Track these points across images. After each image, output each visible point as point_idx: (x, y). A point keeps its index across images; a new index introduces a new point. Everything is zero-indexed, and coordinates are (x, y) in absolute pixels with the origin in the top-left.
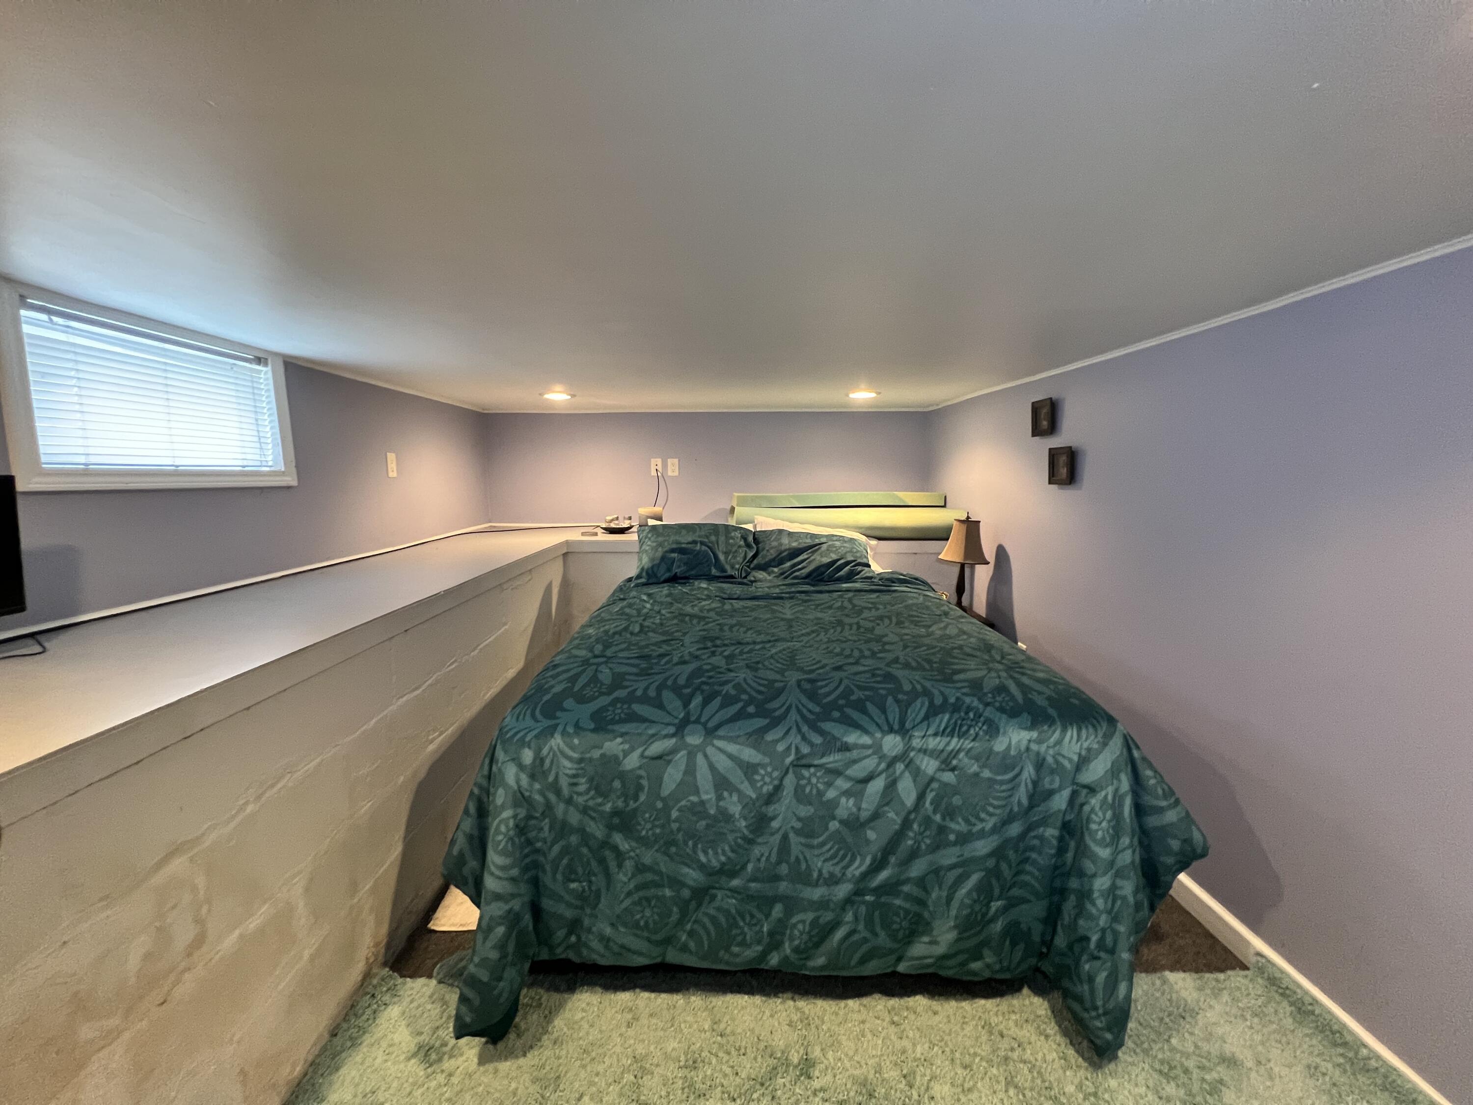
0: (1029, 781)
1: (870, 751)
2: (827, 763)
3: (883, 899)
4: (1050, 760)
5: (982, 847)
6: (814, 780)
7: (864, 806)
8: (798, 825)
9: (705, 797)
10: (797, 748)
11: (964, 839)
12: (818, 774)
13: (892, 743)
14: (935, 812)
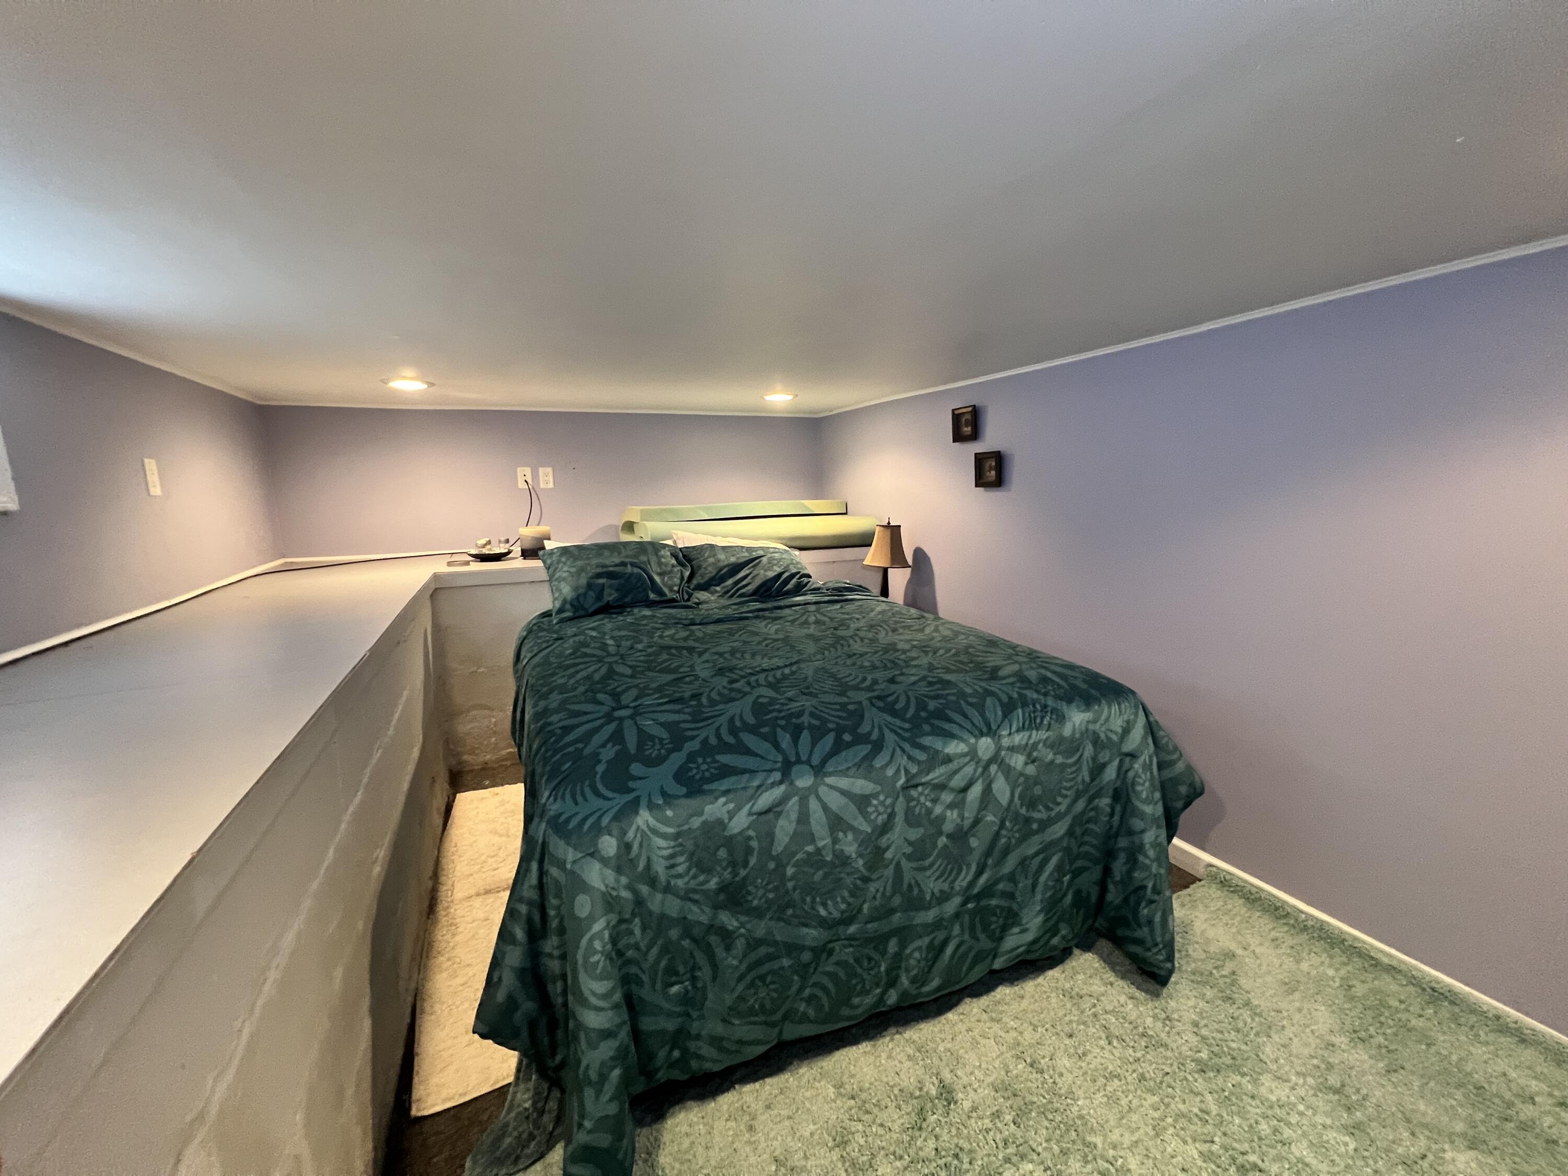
0: (1090, 759)
1: (968, 759)
2: (932, 780)
3: (982, 903)
5: (1059, 830)
6: (922, 799)
7: (966, 815)
8: (909, 850)
9: (821, 844)
10: (906, 770)
11: (1044, 825)
12: (926, 792)
13: (985, 745)
14: (1022, 805)
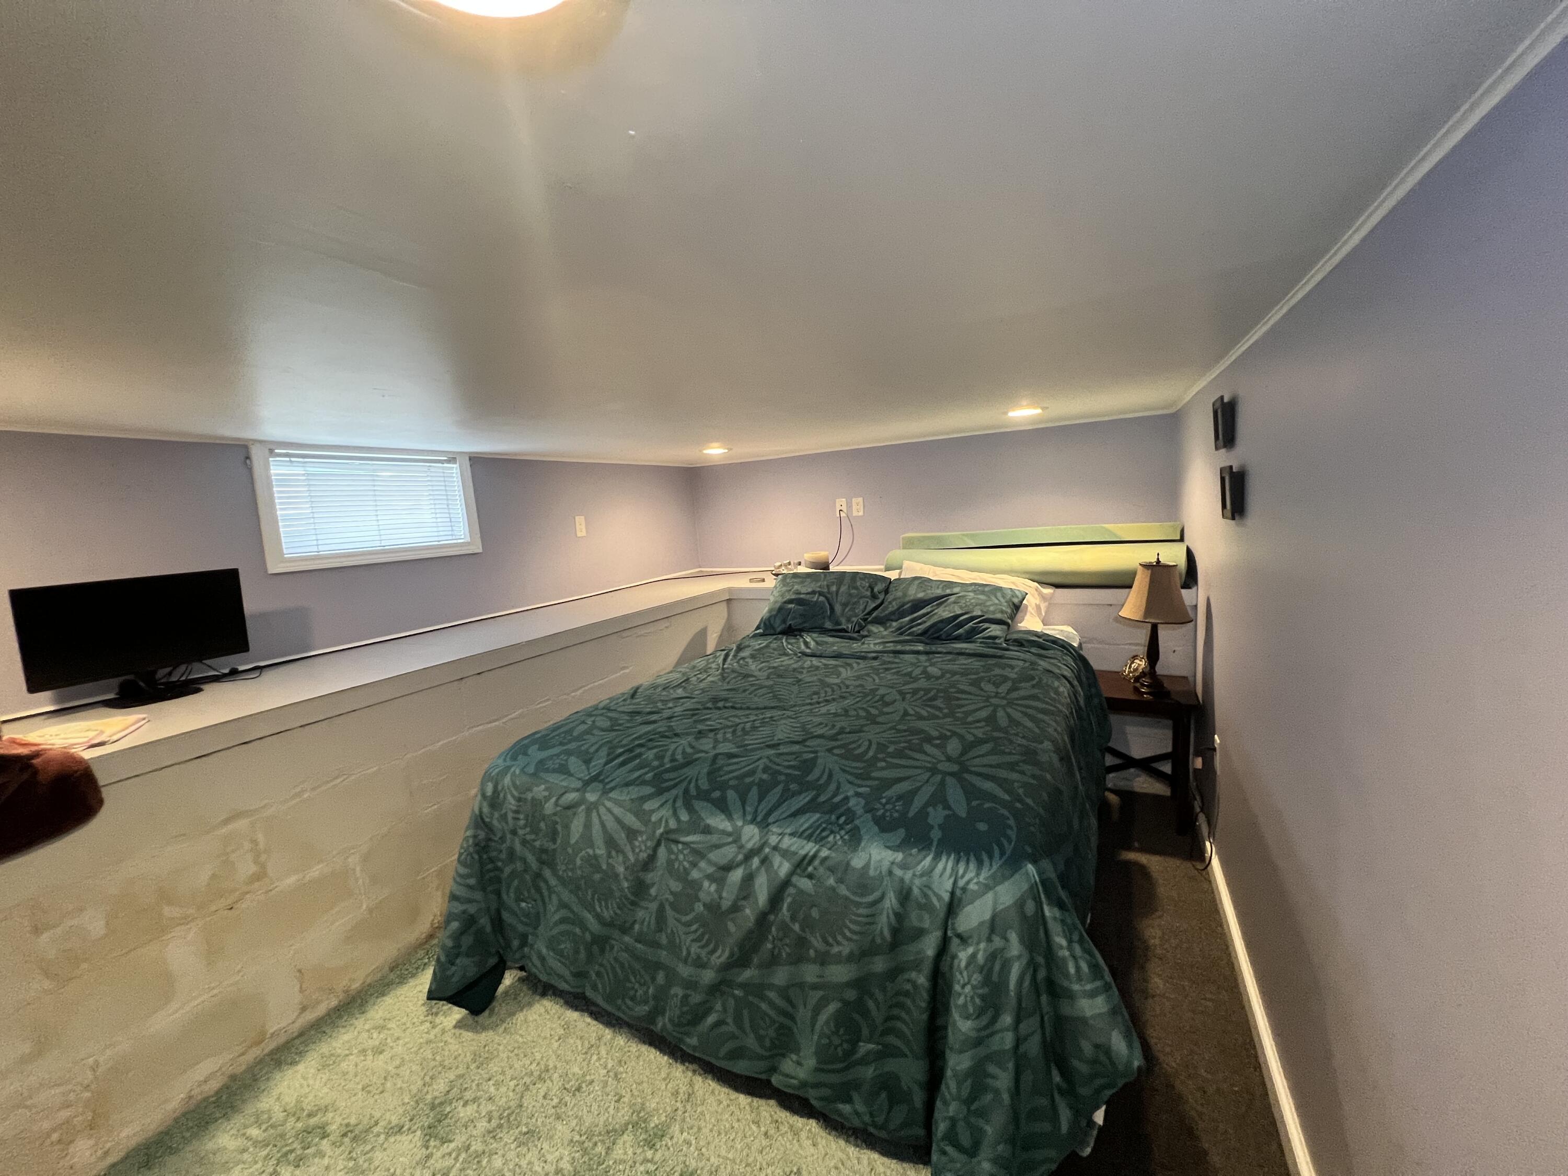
0: (891, 912)
1: (730, 839)
2: (692, 843)
3: (751, 998)
4: (916, 891)
5: (840, 973)
6: (681, 857)
7: (724, 894)
8: (671, 898)
9: (598, 852)
10: (667, 822)
11: (823, 959)
12: (685, 852)
13: (751, 834)
14: (793, 918)
